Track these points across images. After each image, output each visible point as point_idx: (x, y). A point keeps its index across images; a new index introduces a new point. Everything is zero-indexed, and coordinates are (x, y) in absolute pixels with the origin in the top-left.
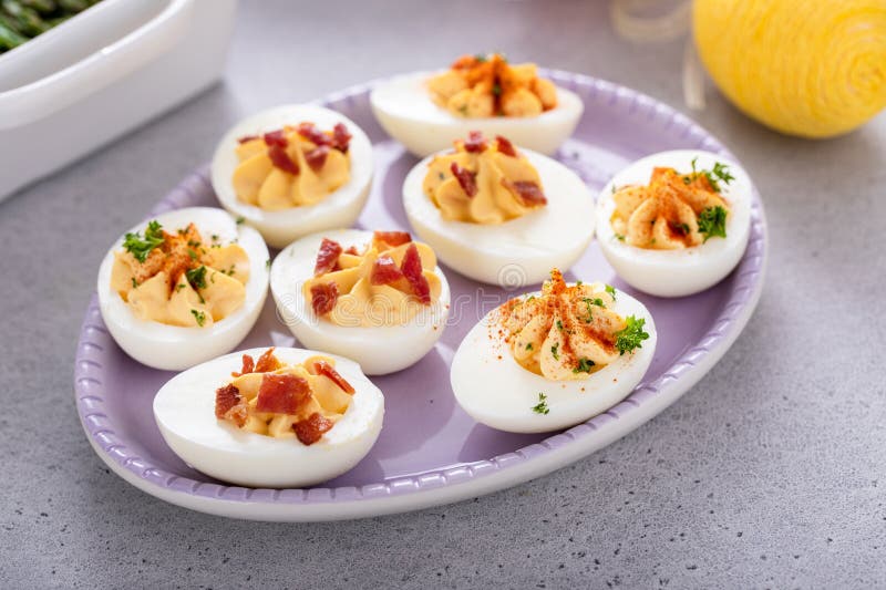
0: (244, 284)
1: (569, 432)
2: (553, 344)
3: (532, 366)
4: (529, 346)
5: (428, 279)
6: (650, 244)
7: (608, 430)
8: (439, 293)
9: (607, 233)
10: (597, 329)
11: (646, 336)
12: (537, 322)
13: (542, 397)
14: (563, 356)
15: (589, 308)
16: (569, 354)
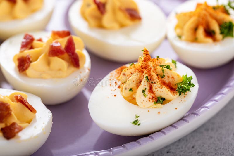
1: (151, 135)
2: (143, 88)
3: (132, 100)
4: (131, 90)
5: (79, 55)
6: (195, 40)
7: (172, 135)
8: (84, 62)
9: (172, 35)
10: (167, 82)
11: (193, 85)
13: (137, 117)
14: (149, 95)
15: (163, 70)
16: (152, 94)
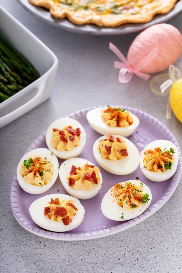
0: (52, 175)
1: (128, 222)
2: (126, 201)
3: (121, 205)
4: (121, 200)
5: (97, 178)
6: (152, 170)
7: (138, 221)
8: (100, 181)
9: (142, 165)
10: (137, 197)
11: (149, 200)
12: (123, 195)
13: (123, 214)
14: (129, 203)
15: (136, 192)
16: (130, 203)
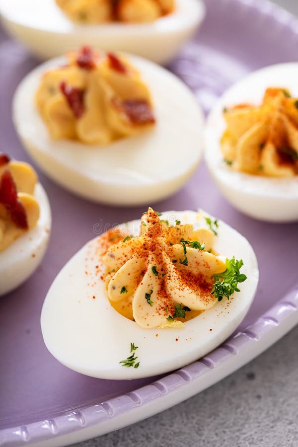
1: (160, 382)
2: (147, 290)
4: (124, 289)
5: (24, 204)
6: (257, 171)
10: (195, 272)
13: (133, 347)
14: (158, 301)
15: (185, 252)
16: (165, 300)
